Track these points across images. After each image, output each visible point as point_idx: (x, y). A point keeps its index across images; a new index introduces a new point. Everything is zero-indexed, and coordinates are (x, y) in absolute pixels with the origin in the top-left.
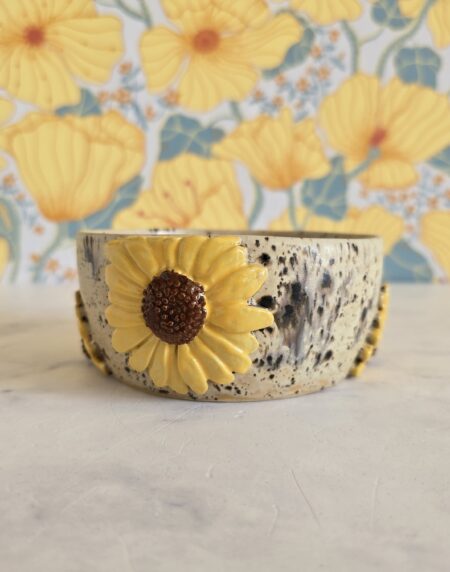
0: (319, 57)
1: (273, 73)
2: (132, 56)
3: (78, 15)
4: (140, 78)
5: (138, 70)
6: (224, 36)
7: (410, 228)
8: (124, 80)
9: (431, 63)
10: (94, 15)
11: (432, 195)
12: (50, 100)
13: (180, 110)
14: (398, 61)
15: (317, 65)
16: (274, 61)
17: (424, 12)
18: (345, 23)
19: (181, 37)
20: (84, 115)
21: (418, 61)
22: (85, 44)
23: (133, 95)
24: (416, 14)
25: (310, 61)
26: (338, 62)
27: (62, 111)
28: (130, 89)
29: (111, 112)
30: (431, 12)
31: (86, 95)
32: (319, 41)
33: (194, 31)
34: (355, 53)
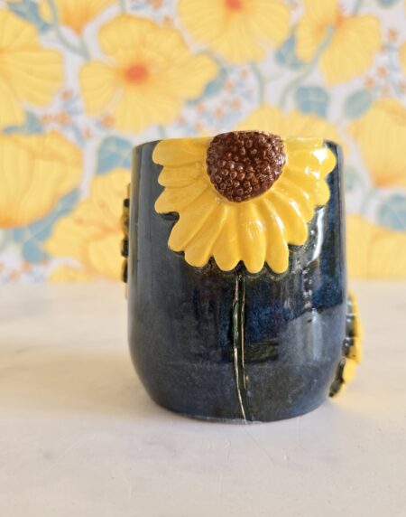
0: (232, 91)
1: (194, 102)
2: (72, 83)
3: (24, 48)
4: (79, 104)
5: (78, 97)
6: (153, 71)
8: (65, 105)
9: (321, 99)
10: (38, 49)
13: (114, 132)
14: (297, 97)
18: (253, 65)
19: (115, 70)
20: (29, 134)
21: (312, 98)
23: (73, 118)
24: (310, 59)
25: (224, 95)
26: (248, 95)
27: (9, 131)
28: (71, 112)
29: (54, 132)
31: (31, 118)
32: (233, 77)
33: (127, 66)
34: (262, 89)
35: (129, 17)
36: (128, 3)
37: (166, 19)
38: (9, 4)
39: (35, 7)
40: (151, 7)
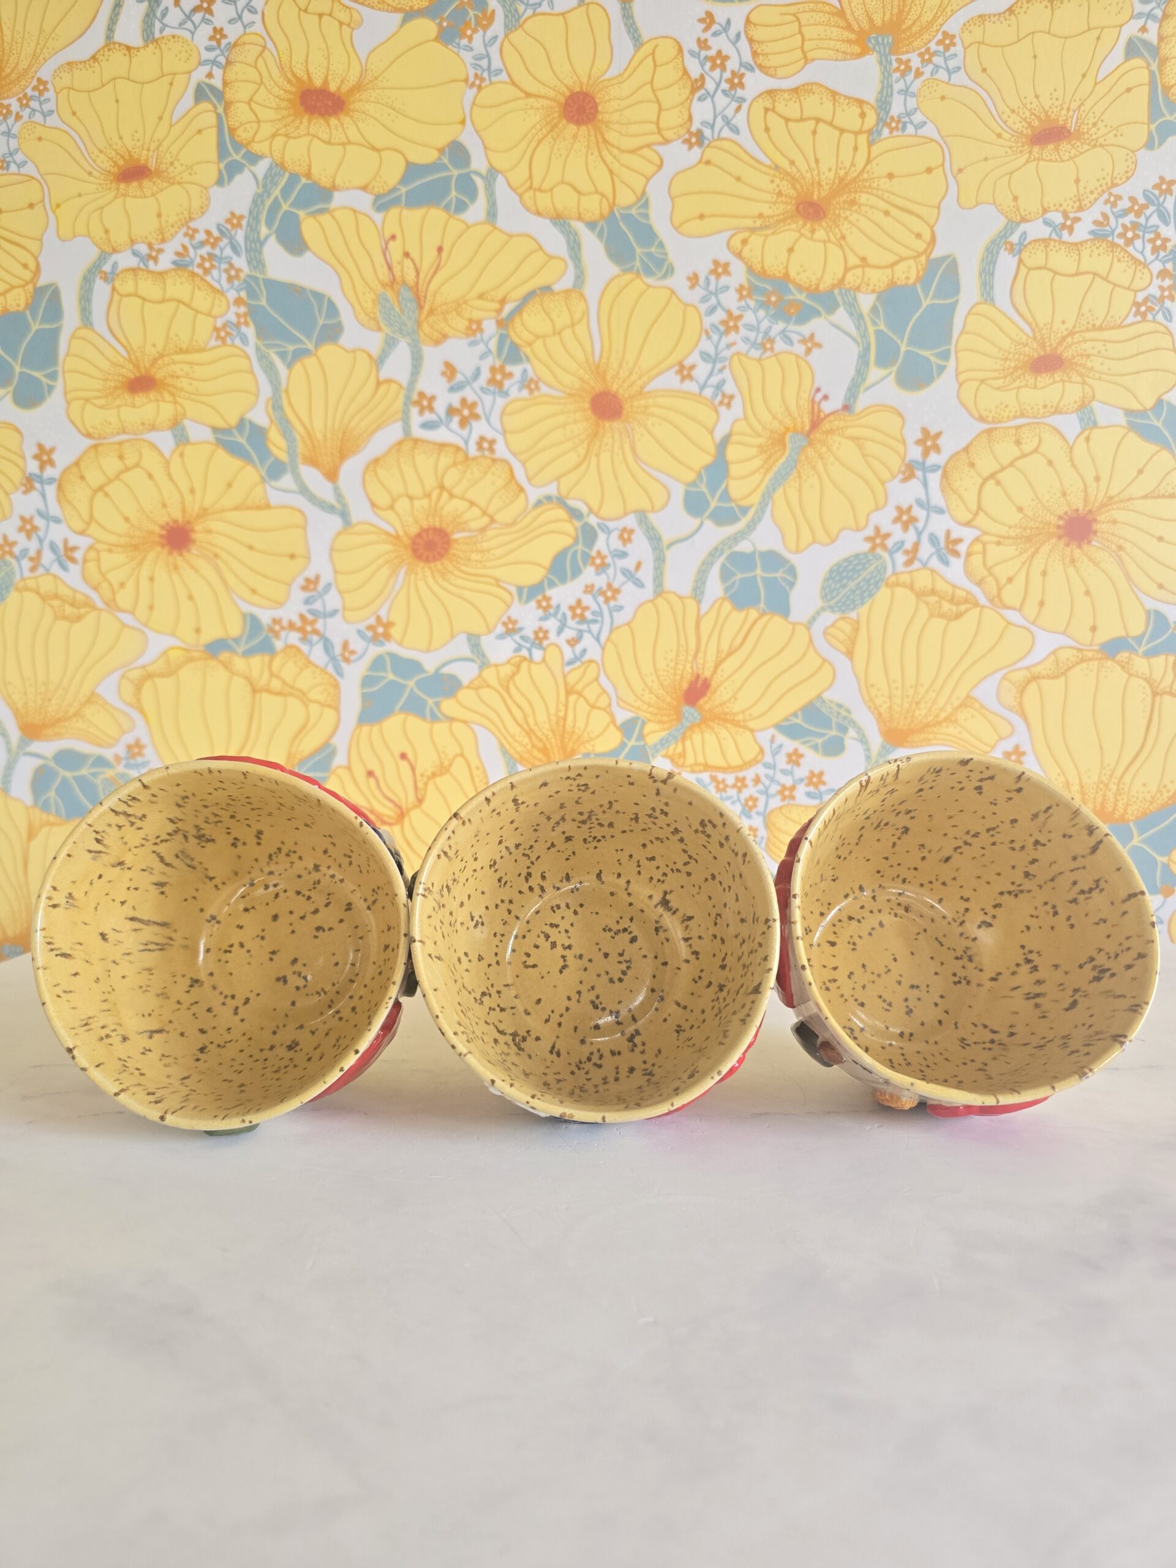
1: (533, 592)
4: (332, 600)
6: (457, 535)
11: (788, 781)
12: (198, 631)
15: (601, 582)
16: (535, 575)
17: (767, 497)
18: (642, 516)
19: (395, 539)
22: (251, 548)
25: (589, 575)
27: (215, 648)
30: (779, 495)
33: (414, 530)
34: (660, 560)
35: (416, 441)
36: (416, 418)
37: (482, 439)
38: (215, 430)
39: (258, 434)
40: (456, 420)
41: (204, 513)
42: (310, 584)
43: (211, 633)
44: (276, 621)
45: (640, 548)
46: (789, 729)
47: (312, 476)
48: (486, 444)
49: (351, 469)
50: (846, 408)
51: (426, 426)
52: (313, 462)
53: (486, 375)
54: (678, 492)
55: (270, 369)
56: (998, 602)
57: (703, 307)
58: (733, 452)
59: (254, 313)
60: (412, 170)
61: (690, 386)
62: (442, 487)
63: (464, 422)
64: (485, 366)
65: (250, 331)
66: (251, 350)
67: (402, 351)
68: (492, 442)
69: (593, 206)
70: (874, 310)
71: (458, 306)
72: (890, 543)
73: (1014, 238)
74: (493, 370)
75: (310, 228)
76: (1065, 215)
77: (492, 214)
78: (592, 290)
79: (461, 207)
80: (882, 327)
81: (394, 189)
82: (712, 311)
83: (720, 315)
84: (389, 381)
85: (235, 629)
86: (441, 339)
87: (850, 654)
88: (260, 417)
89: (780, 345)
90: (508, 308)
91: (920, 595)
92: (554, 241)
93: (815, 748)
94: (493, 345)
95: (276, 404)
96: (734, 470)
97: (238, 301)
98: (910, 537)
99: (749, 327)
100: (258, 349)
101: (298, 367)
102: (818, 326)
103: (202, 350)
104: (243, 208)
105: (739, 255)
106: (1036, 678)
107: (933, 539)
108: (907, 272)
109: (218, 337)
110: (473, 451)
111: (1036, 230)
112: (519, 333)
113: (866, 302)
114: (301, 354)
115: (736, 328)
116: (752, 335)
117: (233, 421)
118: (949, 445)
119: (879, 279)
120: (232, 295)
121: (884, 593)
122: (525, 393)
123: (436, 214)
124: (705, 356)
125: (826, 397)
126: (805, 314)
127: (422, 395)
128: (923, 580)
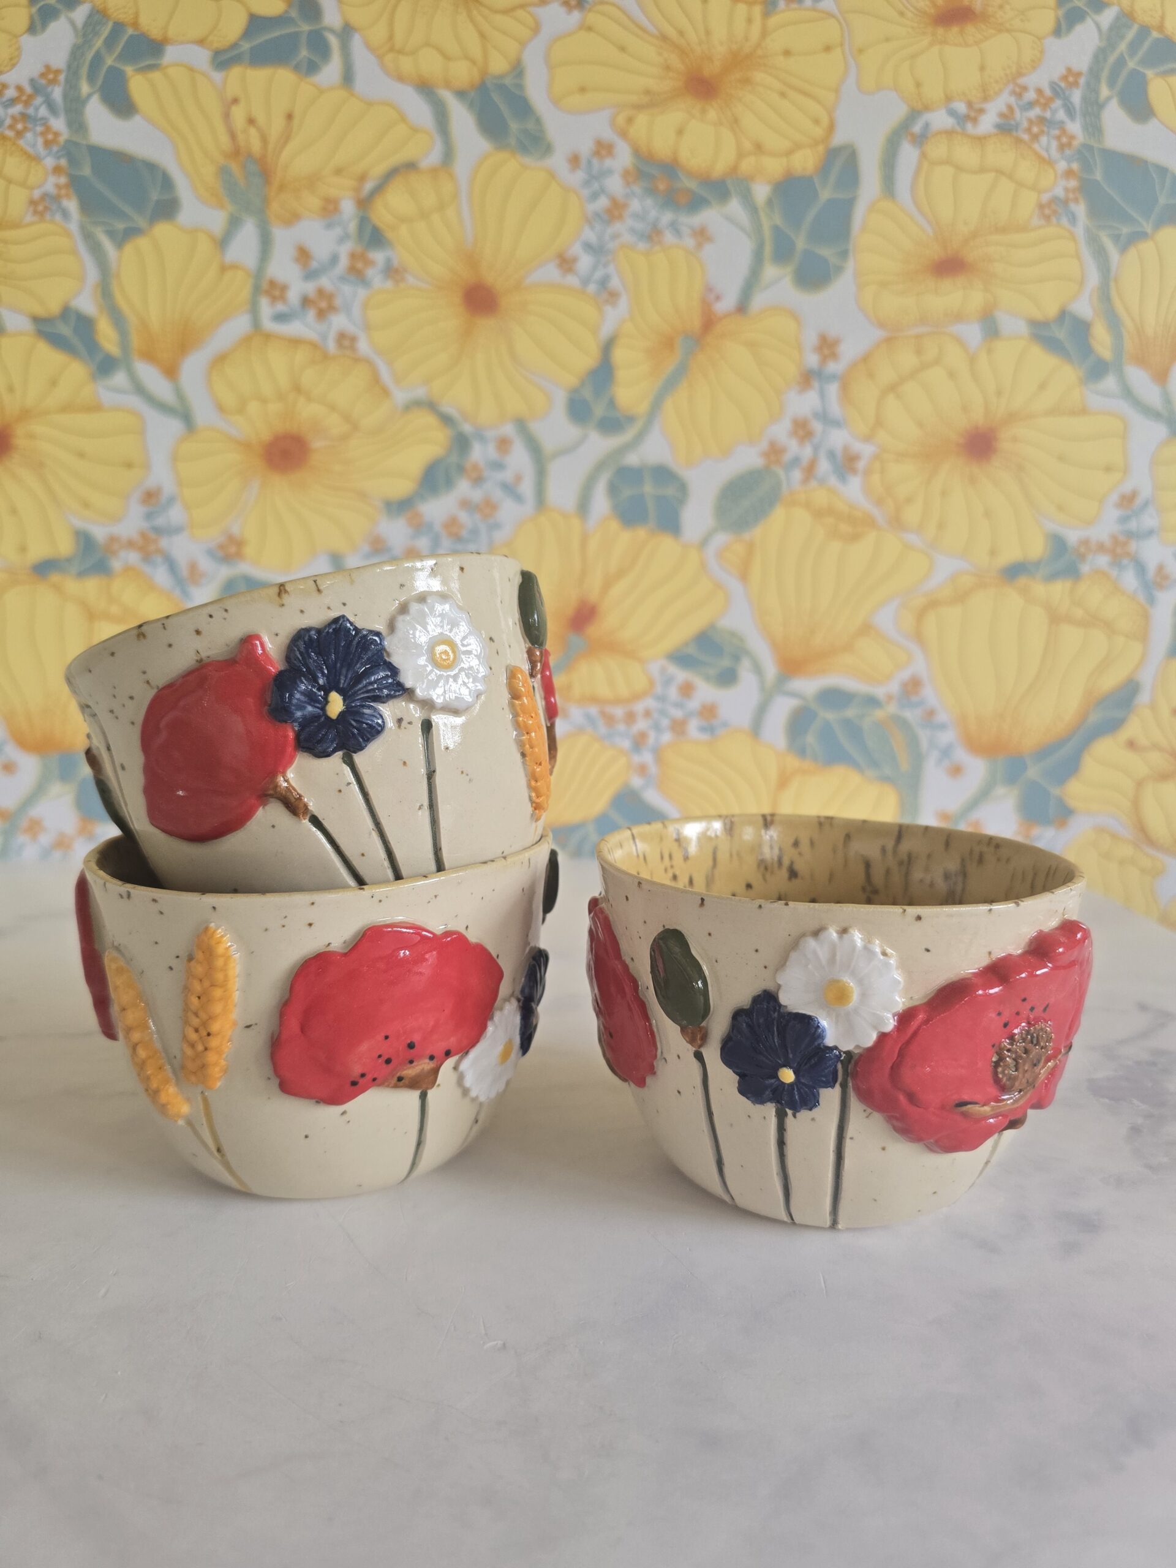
0: (478, 480)
1: (400, 507)
2: (161, 476)
3: (67, 408)
4: (176, 515)
5: (171, 500)
6: (317, 444)
7: (642, 769)
8: (149, 516)
9: (670, 491)
10: (95, 407)
11: (678, 714)
12: (23, 549)
13: (244, 568)
14: (613, 490)
15: (477, 495)
16: (402, 487)
17: (657, 405)
18: (521, 425)
19: (245, 446)
20: (82, 574)
21: (648, 489)
22: (81, 455)
23: (164, 543)
24: (642, 408)
25: (463, 487)
26: (511, 490)
27: (44, 569)
28: (159, 531)
29: (128, 569)
30: (669, 405)
31: (85, 542)
32: (478, 454)
33: (266, 435)
34: (541, 473)
35: (268, 337)
36: (266, 308)
37: (342, 337)
38: (36, 320)
39: (85, 325)
40: (311, 314)
41: (25, 414)
42: (150, 497)
43: (38, 551)
44: (113, 539)
45: (519, 459)
46: (680, 658)
47: (150, 375)
48: (346, 340)
49: (193, 367)
50: (742, 308)
51: (280, 318)
52: (149, 356)
53: (344, 262)
54: (560, 399)
55: (96, 250)
56: (897, 523)
57: (586, 192)
58: (620, 355)
59: (77, 184)
60: (256, 24)
61: (572, 280)
62: (297, 388)
63: (321, 314)
64: (345, 251)
65: (72, 205)
66: (74, 227)
67: (249, 231)
68: (353, 339)
69: (463, 73)
70: (770, 202)
71: (312, 181)
72: (787, 457)
73: (917, 128)
74: (353, 256)
75: (138, 85)
76: (970, 105)
77: (348, 77)
78: (462, 166)
79: (312, 68)
80: (778, 220)
81: (235, 46)
82: (595, 196)
83: (603, 202)
84: (234, 267)
85: (65, 546)
86: (292, 219)
87: (744, 576)
88: (87, 304)
89: (669, 237)
90: (369, 186)
91: (819, 514)
92: (420, 111)
93: (707, 678)
94: (352, 227)
95: (105, 291)
96: (622, 375)
97: (57, 170)
98: (807, 452)
99: (636, 216)
100: (83, 228)
101: (129, 248)
102: (710, 217)
103: (16, 225)
104: (59, 59)
105: (623, 134)
106: (933, 604)
107: (831, 455)
108: (806, 161)
109: (35, 212)
110: (332, 346)
111: (940, 119)
112: (382, 214)
113: (761, 192)
114: (132, 233)
115: (620, 217)
116: (640, 226)
117: (54, 307)
118: (849, 351)
119: (775, 167)
120: (49, 162)
121: (779, 514)
122: (389, 284)
123: (284, 76)
124: (588, 247)
125: (718, 298)
126: (696, 203)
127: (272, 284)
128: (820, 497)
